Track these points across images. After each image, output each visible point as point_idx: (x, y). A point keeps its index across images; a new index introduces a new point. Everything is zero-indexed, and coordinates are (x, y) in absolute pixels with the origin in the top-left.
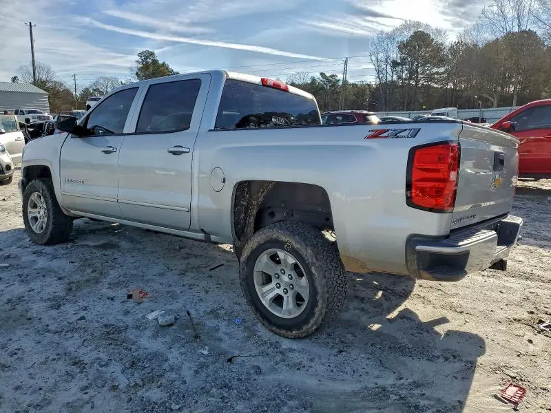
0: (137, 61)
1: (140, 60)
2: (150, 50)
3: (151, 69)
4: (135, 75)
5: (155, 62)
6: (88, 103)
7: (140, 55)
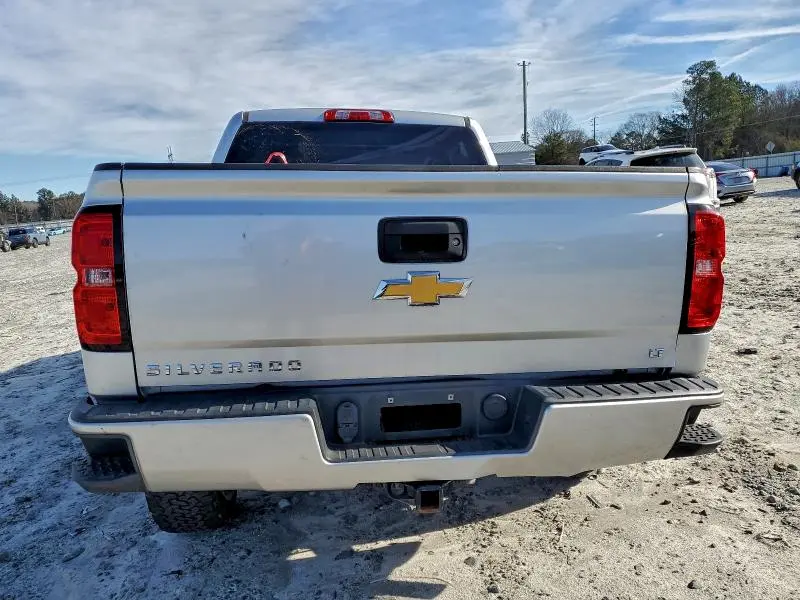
0: (686, 81)
1: (691, 79)
2: (708, 60)
3: (708, 88)
4: (681, 104)
5: (715, 76)
6: (582, 156)
7: (691, 70)
